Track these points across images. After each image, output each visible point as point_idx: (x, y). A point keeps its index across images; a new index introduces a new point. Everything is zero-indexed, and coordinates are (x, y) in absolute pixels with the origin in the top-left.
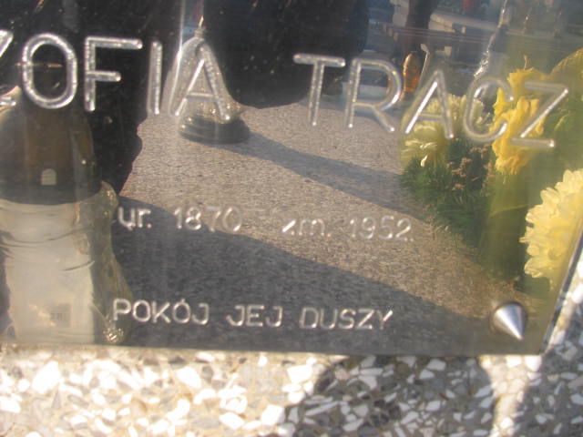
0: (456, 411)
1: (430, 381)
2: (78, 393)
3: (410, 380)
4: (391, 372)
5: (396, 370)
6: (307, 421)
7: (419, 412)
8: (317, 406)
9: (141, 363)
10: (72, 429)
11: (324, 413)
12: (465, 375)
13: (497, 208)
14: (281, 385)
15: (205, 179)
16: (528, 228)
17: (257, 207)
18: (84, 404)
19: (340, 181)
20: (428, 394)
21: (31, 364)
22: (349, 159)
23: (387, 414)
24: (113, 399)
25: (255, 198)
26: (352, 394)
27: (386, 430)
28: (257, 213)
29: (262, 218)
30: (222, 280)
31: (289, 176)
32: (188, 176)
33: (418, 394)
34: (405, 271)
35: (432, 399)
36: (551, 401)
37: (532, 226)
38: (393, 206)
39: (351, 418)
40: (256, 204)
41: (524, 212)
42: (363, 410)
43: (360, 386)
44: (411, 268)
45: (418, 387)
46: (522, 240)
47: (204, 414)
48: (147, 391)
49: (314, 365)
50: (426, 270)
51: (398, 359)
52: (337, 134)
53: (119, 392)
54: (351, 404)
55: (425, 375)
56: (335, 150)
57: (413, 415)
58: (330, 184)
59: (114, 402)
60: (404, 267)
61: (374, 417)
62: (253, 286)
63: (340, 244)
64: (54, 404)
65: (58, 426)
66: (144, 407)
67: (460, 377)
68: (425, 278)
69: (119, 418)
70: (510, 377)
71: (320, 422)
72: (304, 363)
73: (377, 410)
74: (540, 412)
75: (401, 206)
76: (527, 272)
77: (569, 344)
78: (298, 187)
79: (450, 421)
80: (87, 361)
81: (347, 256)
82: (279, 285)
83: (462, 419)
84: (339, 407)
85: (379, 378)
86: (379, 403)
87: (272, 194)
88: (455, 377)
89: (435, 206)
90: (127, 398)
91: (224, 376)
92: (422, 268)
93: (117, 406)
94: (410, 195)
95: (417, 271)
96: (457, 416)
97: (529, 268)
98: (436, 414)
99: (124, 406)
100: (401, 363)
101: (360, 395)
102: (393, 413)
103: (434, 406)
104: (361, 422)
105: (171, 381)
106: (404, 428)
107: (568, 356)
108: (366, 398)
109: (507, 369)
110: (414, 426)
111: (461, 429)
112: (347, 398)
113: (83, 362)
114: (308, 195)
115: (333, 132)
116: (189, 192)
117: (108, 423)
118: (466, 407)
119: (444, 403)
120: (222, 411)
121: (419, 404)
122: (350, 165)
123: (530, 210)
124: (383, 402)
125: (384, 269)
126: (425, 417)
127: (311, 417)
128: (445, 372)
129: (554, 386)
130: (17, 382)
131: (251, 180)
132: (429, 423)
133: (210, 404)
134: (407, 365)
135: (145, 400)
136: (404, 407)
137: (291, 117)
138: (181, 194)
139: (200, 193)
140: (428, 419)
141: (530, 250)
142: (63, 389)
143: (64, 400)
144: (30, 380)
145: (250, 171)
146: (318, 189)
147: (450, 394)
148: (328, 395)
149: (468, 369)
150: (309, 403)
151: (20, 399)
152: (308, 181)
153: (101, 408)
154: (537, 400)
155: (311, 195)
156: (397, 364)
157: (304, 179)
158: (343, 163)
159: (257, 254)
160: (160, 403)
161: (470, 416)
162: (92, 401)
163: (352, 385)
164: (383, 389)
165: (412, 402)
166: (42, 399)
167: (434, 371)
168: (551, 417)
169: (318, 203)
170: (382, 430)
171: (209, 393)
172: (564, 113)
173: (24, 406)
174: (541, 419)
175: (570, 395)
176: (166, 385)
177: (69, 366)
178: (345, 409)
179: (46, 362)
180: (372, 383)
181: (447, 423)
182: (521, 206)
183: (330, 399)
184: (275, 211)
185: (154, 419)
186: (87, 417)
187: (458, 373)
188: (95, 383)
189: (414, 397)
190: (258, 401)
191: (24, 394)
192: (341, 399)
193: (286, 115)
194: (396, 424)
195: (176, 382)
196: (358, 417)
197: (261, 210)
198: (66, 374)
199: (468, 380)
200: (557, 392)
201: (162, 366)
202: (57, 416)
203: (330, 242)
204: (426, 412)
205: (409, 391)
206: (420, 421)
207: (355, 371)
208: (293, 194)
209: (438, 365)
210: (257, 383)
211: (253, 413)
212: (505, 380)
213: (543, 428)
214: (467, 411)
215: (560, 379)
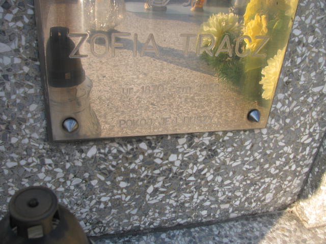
0: (238, 151)
1: (228, 140)
2: (103, 156)
3: (221, 140)
4: (214, 138)
5: (215, 137)
6: (185, 159)
7: (224, 152)
8: (188, 153)
9: (126, 142)
10: (100, 170)
11: (191, 155)
12: (240, 138)
13: (248, 69)
14: (175, 146)
15: (104, 63)
16: (262, 77)
17: (132, 75)
18: (105, 160)
19: (170, 58)
20: (228, 146)
21: (86, 147)
22: (172, 46)
23: (213, 154)
24: (116, 157)
25: (130, 71)
26: (200, 147)
27: (213, 160)
28: (133, 78)
29: (136, 80)
30: (123, 112)
31: (145, 58)
32: (95, 62)
33: (223, 145)
34: (207, 101)
35: (229, 147)
36: (271, 145)
37: (264, 76)
38: (197, 70)
39: (200, 156)
40: (131, 74)
41: (260, 70)
42: (204, 153)
43: (203, 144)
44: (209, 99)
45: (224, 143)
46: (260, 83)
47: (148, 160)
48: (128, 153)
49: (187, 138)
50: (217, 99)
51: (216, 133)
52: (165, 33)
53: (118, 154)
54: (200, 151)
55: (226, 138)
56: (165, 43)
57: (222, 154)
58: (165, 61)
59: (115, 159)
60: (206, 99)
61: (208, 155)
62: (138, 113)
63: (174, 90)
64: (94, 161)
65: (95, 169)
66: (127, 159)
67: (238, 138)
68: (217, 103)
69: (118, 164)
70: (256, 137)
71: (189, 159)
72: (184, 137)
73: (210, 152)
74: (268, 150)
75: (201, 69)
76: (263, 97)
77: (276, 124)
78: (150, 63)
79: (236, 156)
80: (107, 144)
81: (179, 96)
82: (150, 112)
83: (240, 154)
84: (196, 152)
85: (210, 141)
86: (210, 150)
87: (138, 68)
88: (236, 138)
89: (219, 68)
90: (121, 157)
91: (156, 144)
92: (214, 99)
93: (117, 160)
94: (205, 63)
95: (213, 100)
96: (238, 153)
97: (264, 96)
98: (230, 153)
99: (120, 159)
100: (217, 134)
101: (203, 147)
102: (215, 153)
103: (230, 150)
104: (204, 157)
105: (137, 148)
106: (219, 159)
107: (276, 128)
108: (205, 148)
109: (255, 134)
110: (223, 158)
111: (240, 158)
112: (199, 149)
113: (106, 144)
114: (155, 67)
115: (163, 32)
116: (97, 71)
117: (113, 166)
118: (241, 149)
119: (233, 148)
120: (155, 158)
121: (224, 149)
122: (173, 50)
123: (263, 69)
124: (211, 149)
125: (197, 100)
126: (227, 154)
127: (186, 157)
128: (233, 137)
129: (272, 139)
130: (81, 155)
131: (126, 62)
132: (228, 156)
133: (150, 155)
134: (219, 135)
135: (127, 156)
136: (219, 151)
137: (140, 26)
138: (94, 72)
139: (103, 71)
140: (228, 155)
141: (264, 87)
142: (98, 155)
143: (98, 159)
144: (86, 153)
145: (124, 57)
146: (160, 64)
147: (235, 145)
148: (192, 148)
149: (241, 135)
150: (185, 152)
151: (82, 161)
152: (154, 60)
153: (111, 161)
154: (266, 145)
155: (157, 67)
156: (216, 135)
157: (152, 59)
158: (170, 48)
159: (137, 98)
160: (133, 157)
161: (243, 152)
162: (108, 159)
163: (200, 144)
164: (211, 144)
165: (222, 149)
166: (90, 160)
167: (229, 137)
168: (272, 151)
169: (161, 71)
170: (212, 160)
171: (150, 151)
172: (278, 20)
173: (83, 163)
174: (268, 152)
175: (278, 142)
176: (135, 150)
177: (100, 146)
178: (198, 153)
179: (92, 146)
180: (207, 143)
181: (234, 156)
182: (259, 67)
183: (193, 150)
184: (141, 76)
185: (130, 163)
186: (106, 165)
187: (238, 137)
188: (110, 151)
189: (222, 147)
190: (167, 153)
191: (84, 159)
192: (197, 150)
193: (136, 24)
194: (217, 158)
195: (139, 148)
196: (203, 156)
197: (134, 77)
198: (99, 149)
199: (241, 139)
200: (273, 141)
201: (134, 143)
202: (95, 166)
203: (170, 90)
204: (227, 152)
205: (220, 145)
206: (225, 156)
207: (201, 139)
208: (148, 67)
209: (230, 134)
210: (167, 146)
211: (166, 158)
212: (255, 138)
213: (269, 155)
214: (242, 151)
215: (274, 137)
